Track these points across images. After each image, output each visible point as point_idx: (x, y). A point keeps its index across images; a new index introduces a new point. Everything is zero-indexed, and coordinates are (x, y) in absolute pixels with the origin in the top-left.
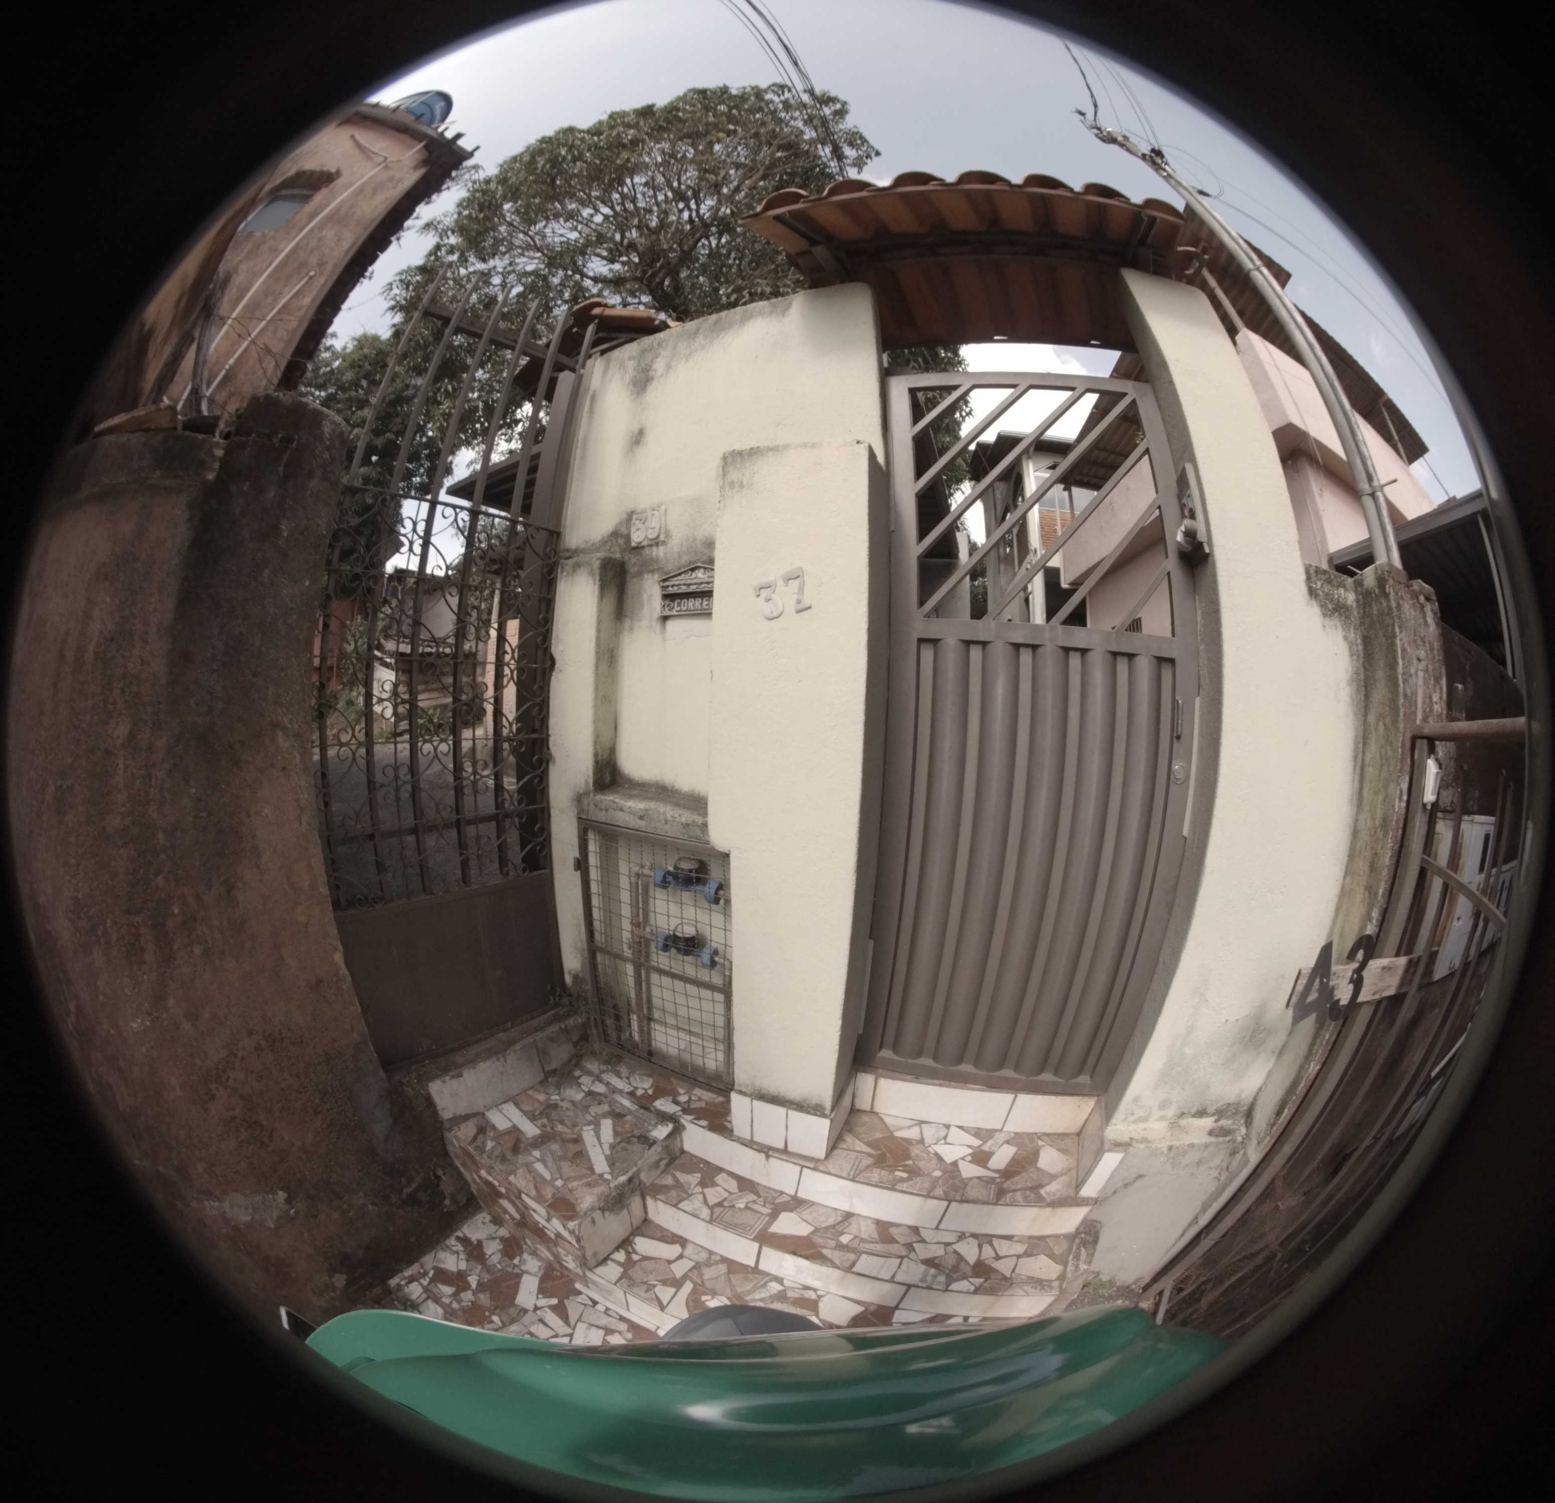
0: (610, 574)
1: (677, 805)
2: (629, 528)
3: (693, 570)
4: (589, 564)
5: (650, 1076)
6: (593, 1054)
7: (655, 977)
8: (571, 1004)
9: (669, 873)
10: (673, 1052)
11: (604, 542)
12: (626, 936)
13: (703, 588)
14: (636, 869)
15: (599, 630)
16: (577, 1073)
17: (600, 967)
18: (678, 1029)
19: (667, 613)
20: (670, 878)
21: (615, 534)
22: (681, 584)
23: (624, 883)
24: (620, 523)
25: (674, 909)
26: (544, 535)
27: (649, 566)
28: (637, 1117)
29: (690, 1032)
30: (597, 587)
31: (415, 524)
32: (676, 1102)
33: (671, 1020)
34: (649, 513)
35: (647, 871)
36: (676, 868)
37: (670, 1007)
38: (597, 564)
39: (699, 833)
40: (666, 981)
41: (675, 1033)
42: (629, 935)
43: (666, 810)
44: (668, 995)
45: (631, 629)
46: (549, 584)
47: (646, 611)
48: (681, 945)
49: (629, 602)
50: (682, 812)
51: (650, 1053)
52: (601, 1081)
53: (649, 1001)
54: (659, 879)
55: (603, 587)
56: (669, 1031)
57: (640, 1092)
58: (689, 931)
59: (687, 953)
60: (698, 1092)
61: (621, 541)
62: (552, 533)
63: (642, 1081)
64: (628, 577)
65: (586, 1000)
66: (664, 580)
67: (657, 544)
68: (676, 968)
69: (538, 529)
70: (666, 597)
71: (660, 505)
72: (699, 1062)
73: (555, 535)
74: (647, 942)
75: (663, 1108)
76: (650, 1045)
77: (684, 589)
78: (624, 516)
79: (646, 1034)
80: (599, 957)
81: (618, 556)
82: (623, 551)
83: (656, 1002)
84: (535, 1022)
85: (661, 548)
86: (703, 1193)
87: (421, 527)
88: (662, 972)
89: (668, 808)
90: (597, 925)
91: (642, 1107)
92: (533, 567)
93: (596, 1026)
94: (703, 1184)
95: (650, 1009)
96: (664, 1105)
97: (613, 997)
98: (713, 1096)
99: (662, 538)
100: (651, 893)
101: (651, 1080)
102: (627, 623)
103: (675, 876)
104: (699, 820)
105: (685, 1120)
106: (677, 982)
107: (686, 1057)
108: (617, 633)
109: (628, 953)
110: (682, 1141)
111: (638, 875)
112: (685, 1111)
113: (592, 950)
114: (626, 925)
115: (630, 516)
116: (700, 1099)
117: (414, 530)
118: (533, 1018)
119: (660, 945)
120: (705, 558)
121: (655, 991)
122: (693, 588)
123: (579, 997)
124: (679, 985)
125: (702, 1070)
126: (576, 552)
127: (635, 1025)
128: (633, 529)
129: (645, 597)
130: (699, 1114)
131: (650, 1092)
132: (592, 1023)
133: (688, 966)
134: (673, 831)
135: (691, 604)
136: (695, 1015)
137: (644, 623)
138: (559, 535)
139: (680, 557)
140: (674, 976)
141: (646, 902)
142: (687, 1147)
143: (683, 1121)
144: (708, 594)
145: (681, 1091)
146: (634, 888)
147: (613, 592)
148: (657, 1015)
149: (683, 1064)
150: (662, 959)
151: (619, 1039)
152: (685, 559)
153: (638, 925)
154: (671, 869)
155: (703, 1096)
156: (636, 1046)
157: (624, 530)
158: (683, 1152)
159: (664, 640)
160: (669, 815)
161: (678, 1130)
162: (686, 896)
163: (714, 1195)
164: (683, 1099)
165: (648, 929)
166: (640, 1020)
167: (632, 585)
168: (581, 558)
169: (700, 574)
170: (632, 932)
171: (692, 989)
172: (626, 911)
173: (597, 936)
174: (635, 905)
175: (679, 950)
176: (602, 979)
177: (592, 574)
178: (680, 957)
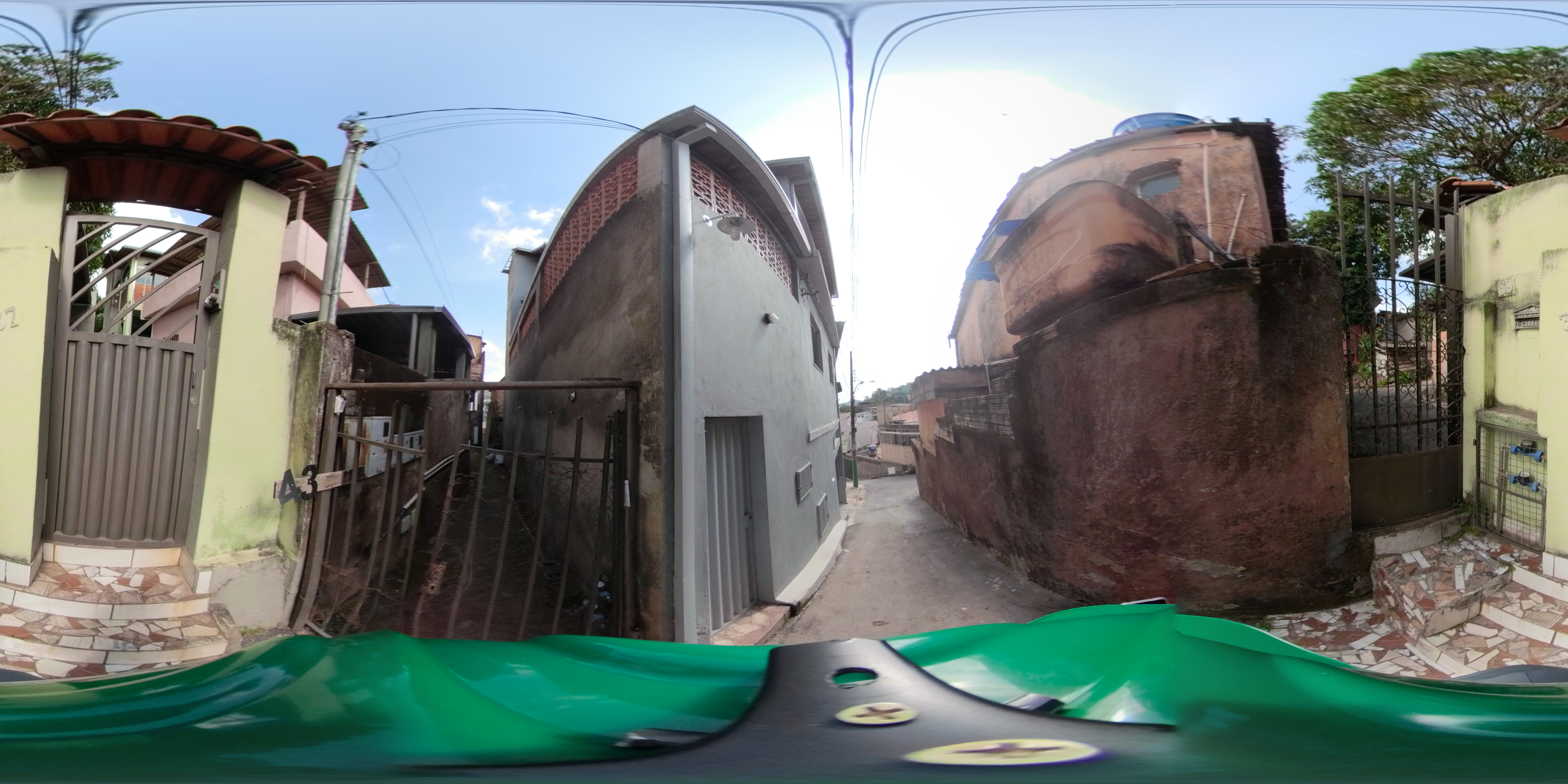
0: (1489, 310)
1: (1523, 416)
2: (1497, 288)
3: (1530, 307)
4: (1478, 305)
5: (1500, 543)
6: (1471, 531)
7: (1508, 496)
8: (1464, 507)
9: (1518, 447)
10: (1514, 532)
11: (1485, 295)
12: (1496, 476)
13: (1535, 316)
14: (1503, 445)
15: (1485, 336)
16: (1460, 540)
17: (1481, 490)
18: (1518, 520)
19: (1518, 328)
20: (1519, 450)
21: (1490, 291)
22: (1524, 314)
23: (1497, 451)
24: (1492, 286)
25: (1520, 464)
26: (1454, 292)
27: (1508, 306)
28: (1488, 563)
29: (1523, 522)
30: (1483, 316)
31: (1386, 291)
32: (1512, 556)
33: (1514, 516)
34: (1506, 281)
35: (1508, 446)
36: (1522, 445)
37: (1514, 510)
38: (1482, 305)
39: (1533, 429)
40: (1514, 498)
41: (1516, 523)
42: (1497, 476)
43: (1518, 418)
44: (1514, 504)
45: (1501, 335)
46: (1459, 315)
47: (1508, 327)
48: (1522, 481)
49: (1499, 323)
50: (1525, 419)
51: (1502, 532)
52: (1472, 544)
53: (1504, 507)
54: (1513, 450)
55: (1486, 316)
56: (1513, 521)
57: (1492, 551)
58: (1527, 474)
59: (1525, 485)
60: (1525, 552)
61: (1493, 294)
62: (1458, 291)
63: (1495, 545)
64: (1498, 311)
65: (1472, 505)
66: (1516, 312)
67: (1511, 295)
68: (1519, 492)
69: (1451, 290)
70: (1517, 320)
71: (1511, 277)
72: (1527, 537)
73: (1460, 292)
74: (1506, 479)
75: (1504, 559)
76: (1502, 528)
77: (1525, 316)
78: (1494, 283)
79: (1501, 523)
80: (1481, 485)
81: (1492, 301)
82: (1495, 299)
83: (1508, 507)
84: (1444, 514)
85: (1514, 297)
86: (1520, 603)
87: (1390, 292)
88: (1511, 493)
89: (1519, 417)
90: (1482, 470)
91: (1492, 558)
92: (1451, 307)
93: (1475, 518)
94: (1521, 598)
95: (1504, 511)
96: (1505, 557)
97: (1486, 505)
98: (1533, 554)
99: (1514, 292)
100: (1509, 456)
101: (1500, 545)
102: (1499, 332)
103: (1521, 449)
104: (1533, 423)
105: (1516, 566)
106: (1519, 498)
107: (1520, 534)
108: (1494, 337)
109: (1496, 484)
110: (1512, 576)
111: (1503, 448)
112: (1516, 561)
113: (1478, 482)
114: (1496, 471)
115: (1497, 282)
116: (1525, 555)
117: (1386, 293)
118: (1443, 512)
119: (1512, 481)
120: (1535, 302)
121: (1508, 502)
122: (1530, 316)
123: (1469, 503)
124: (1520, 500)
125: (1529, 541)
126: (1471, 300)
127: (1495, 518)
128: (1499, 289)
129: (1507, 320)
130: (1524, 563)
131: (1498, 551)
132: (1473, 516)
133: (1525, 491)
134: (1521, 428)
135: (1529, 323)
136: (1527, 514)
137: (1507, 332)
138: (1462, 292)
139: (1523, 302)
140: (1518, 495)
141: (1507, 461)
142: (1514, 579)
143: (1514, 566)
144: (1537, 319)
145: (1516, 551)
146: (1501, 454)
147: (1491, 318)
148: (1507, 514)
149: (1518, 538)
150: (1512, 487)
151: (1486, 524)
152: (1526, 302)
153: (1502, 471)
154: (1519, 445)
155: (1527, 554)
156: (1495, 528)
157: (1494, 289)
158: (1512, 581)
159: (1517, 340)
160: (1519, 421)
161: (1511, 569)
162: (1526, 458)
163: (1526, 604)
164: (1516, 555)
165: (1507, 473)
166: (1498, 516)
167: (1500, 315)
168: (1474, 303)
169: (1533, 309)
170: (1499, 474)
171: (1526, 502)
172: (1497, 464)
173: (1482, 476)
174: (1501, 462)
175: (1521, 483)
176: (1482, 496)
177: (1480, 309)
178: (1521, 486)
